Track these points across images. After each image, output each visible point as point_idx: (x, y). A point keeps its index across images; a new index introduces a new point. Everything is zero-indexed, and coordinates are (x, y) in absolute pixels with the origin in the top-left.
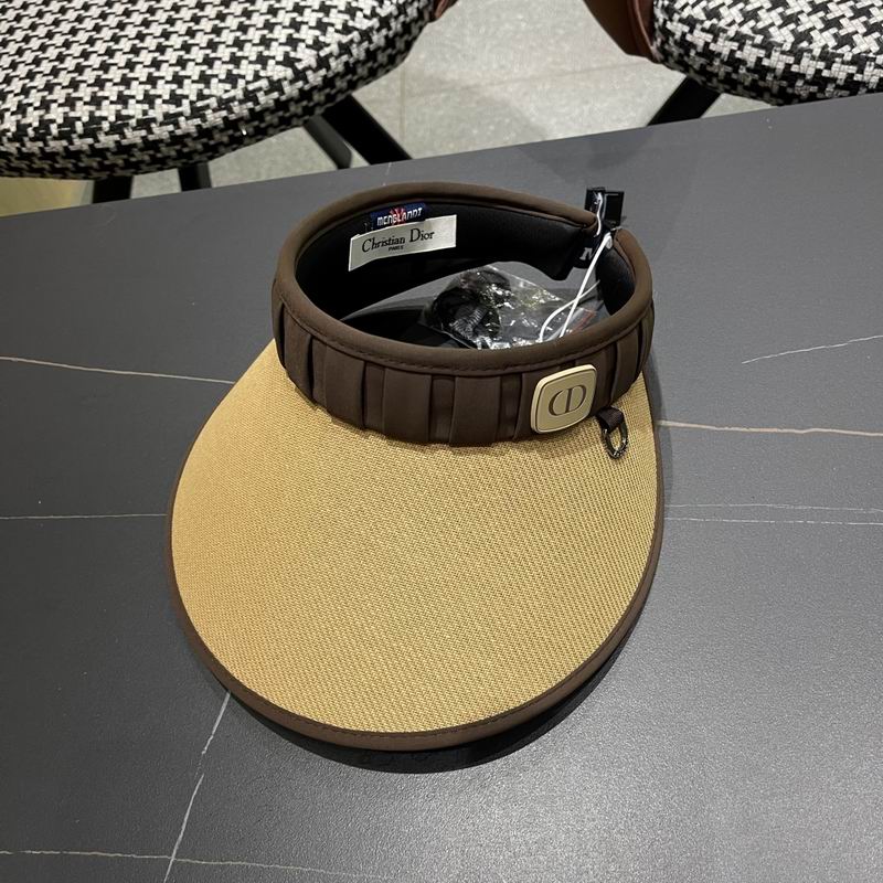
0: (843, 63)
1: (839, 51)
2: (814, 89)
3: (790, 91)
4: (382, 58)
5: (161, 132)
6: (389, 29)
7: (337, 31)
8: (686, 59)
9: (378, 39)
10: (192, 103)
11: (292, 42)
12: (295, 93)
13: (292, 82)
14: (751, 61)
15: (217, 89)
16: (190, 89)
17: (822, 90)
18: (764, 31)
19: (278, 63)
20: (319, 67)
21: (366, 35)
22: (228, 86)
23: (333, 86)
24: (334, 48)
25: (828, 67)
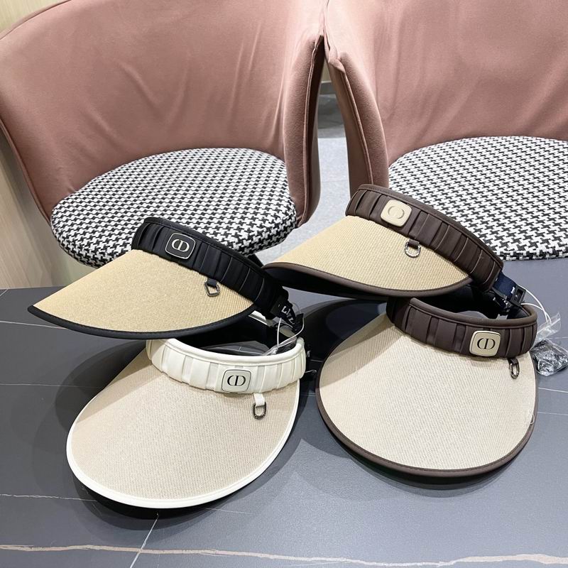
4: (274, 239)
6: (279, 228)
7: (257, 227)
9: (274, 231)
11: (239, 229)
12: (238, 248)
13: (237, 244)
19: (232, 236)
20: (249, 239)
21: (269, 229)
23: (253, 247)
24: (256, 233)
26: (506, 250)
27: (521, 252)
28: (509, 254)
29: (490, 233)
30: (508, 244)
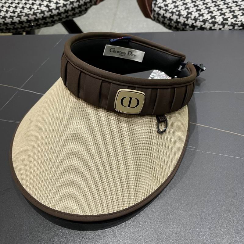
0: (200, 21)
1: (199, 18)
2: (191, 29)
3: (185, 29)
5: (8, 20)
8: (159, 19)
9: (76, 5)
10: (18, 14)
12: (49, 15)
13: (48, 12)
14: (175, 20)
15: (26, 11)
16: (18, 10)
17: (194, 29)
18: (179, 11)
19: (44, 6)
20: (57, 9)
21: (72, 3)
22: (29, 10)
24: (62, 5)
25: (196, 22)
26: (236, 21)
28: (237, 24)
29: (226, 8)
30: (238, 16)
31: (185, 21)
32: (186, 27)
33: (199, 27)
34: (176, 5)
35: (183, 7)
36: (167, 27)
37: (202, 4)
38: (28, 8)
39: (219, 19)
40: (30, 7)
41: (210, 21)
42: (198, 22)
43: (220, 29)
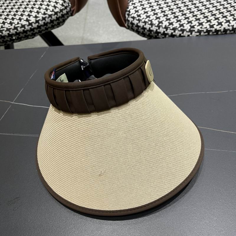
0: (170, 29)
1: (169, 26)
2: (163, 36)
3: (158, 37)
4: (55, 23)
6: (57, 15)
7: (42, 14)
8: (133, 28)
9: (54, 17)
11: (29, 16)
12: (29, 29)
13: (28, 26)
14: (148, 28)
15: (7, 26)
17: (165, 37)
18: (151, 21)
19: (24, 20)
20: (36, 23)
21: (50, 16)
22: (10, 25)
23: (41, 28)
24: (41, 18)
25: (167, 30)
26: (201, 28)
27: (211, 29)
28: (203, 31)
29: (192, 16)
30: (203, 24)
31: (157, 30)
32: (158, 35)
33: (170, 35)
34: (148, 15)
35: (154, 17)
36: (142, 35)
37: (171, 13)
38: (9, 23)
39: (187, 27)
40: (11, 22)
41: (180, 29)
42: (168, 30)
43: (188, 36)
